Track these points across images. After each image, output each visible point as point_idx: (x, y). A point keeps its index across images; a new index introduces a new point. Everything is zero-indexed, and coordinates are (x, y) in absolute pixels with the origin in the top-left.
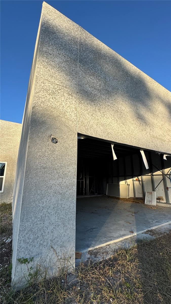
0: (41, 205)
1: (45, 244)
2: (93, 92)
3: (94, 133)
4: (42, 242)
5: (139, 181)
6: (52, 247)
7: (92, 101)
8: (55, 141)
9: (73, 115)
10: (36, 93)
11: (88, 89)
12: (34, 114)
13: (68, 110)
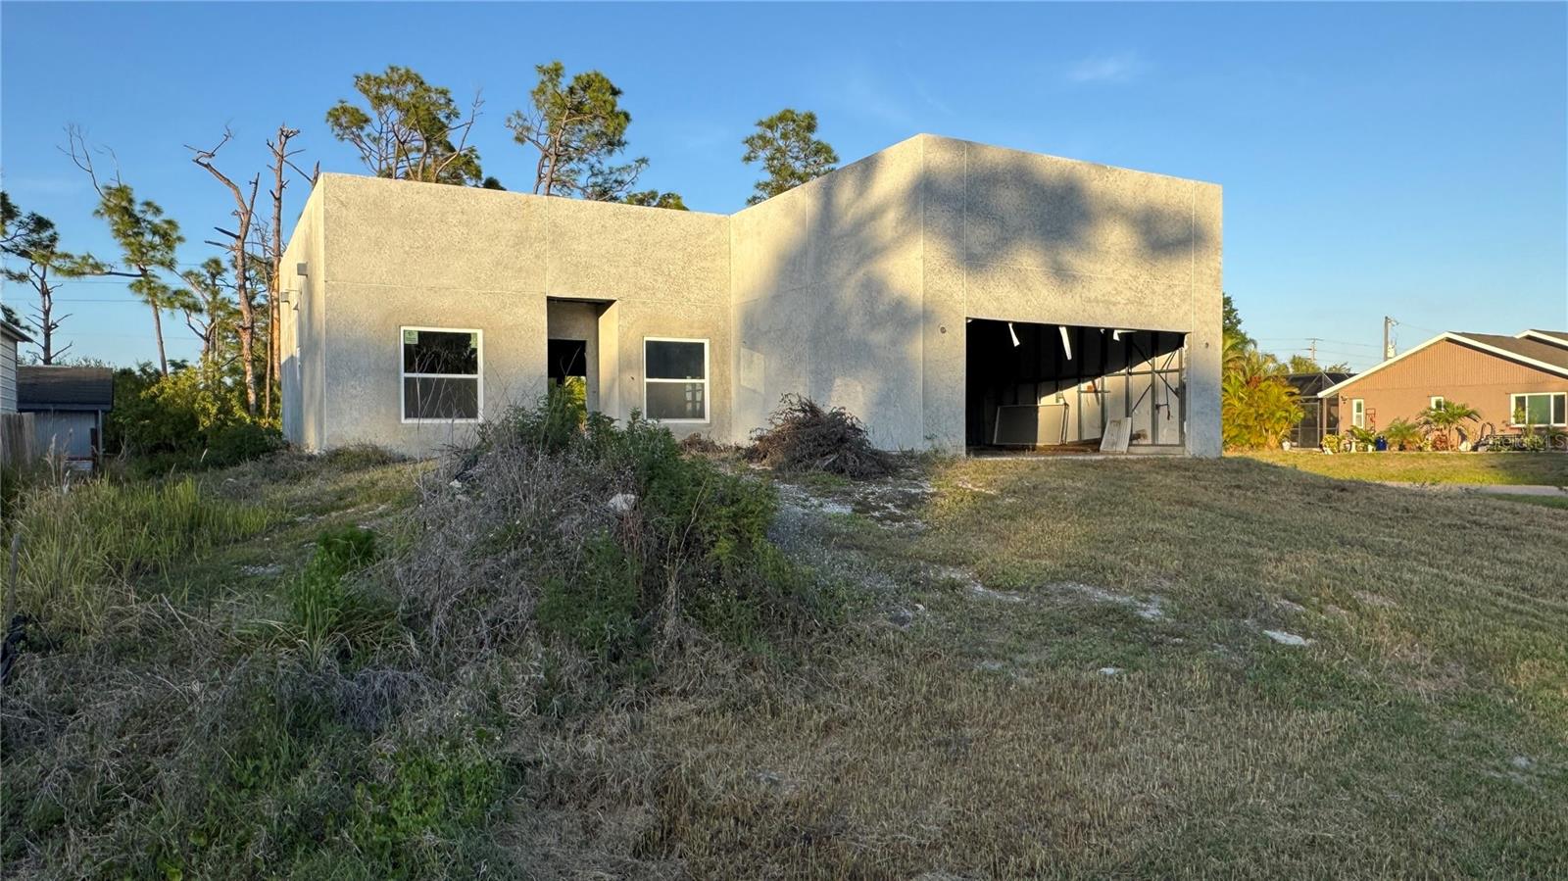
0: (936, 396)
1: (941, 430)
2: (984, 252)
3: (985, 314)
4: (938, 428)
5: (1096, 392)
6: (946, 434)
7: (982, 266)
8: (943, 331)
9: (960, 294)
10: (925, 278)
11: (978, 250)
12: (924, 304)
13: (956, 289)
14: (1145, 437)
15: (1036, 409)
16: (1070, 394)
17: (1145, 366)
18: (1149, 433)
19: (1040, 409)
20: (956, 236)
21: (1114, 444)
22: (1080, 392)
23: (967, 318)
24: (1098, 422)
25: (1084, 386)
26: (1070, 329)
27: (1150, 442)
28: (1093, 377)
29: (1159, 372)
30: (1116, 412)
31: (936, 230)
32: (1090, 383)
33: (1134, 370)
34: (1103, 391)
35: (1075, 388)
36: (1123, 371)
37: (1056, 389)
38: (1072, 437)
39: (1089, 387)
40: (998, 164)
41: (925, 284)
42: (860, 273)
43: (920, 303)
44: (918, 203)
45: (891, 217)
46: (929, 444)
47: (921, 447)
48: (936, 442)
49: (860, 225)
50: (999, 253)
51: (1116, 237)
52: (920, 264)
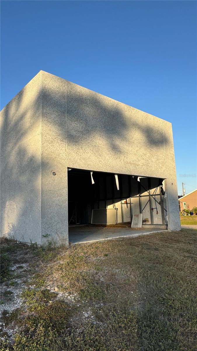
0: (50, 211)
1: (53, 231)
2: (77, 135)
3: (78, 166)
4: (51, 230)
5: (127, 203)
6: (57, 233)
7: (76, 142)
8: (54, 174)
9: (64, 155)
10: (43, 144)
11: (74, 133)
12: (42, 158)
13: (61, 152)
14: (148, 221)
15: (106, 210)
16: (118, 205)
17: (146, 193)
18: (150, 220)
19: (107, 210)
20: (61, 125)
21: (137, 224)
22: (122, 203)
23: (68, 168)
24: (129, 215)
25: (123, 201)
26: (120, 176)
27: (150, 223)
28: (126, 198)
29: (152, 195)
30: (136, 211)
31: (50, 120)
32: (125, 200)
33: (142, 195)
34: (130, 203)
35: (120, 202)
36: (138, 195)
37: (113, 202)
38: (120, 221)
39: (125, 202)
40: (83, 95)
41: (43, 147)
42: (16, 148)
43: (40, 158)
44: (39, 106)
45: (29, 115)
46: (45, 240)
47: (40, 241)
48: (50, 239)
49: (17, 124)
50: (85, 136)
51: (136, 136)
52: (39, 138)
